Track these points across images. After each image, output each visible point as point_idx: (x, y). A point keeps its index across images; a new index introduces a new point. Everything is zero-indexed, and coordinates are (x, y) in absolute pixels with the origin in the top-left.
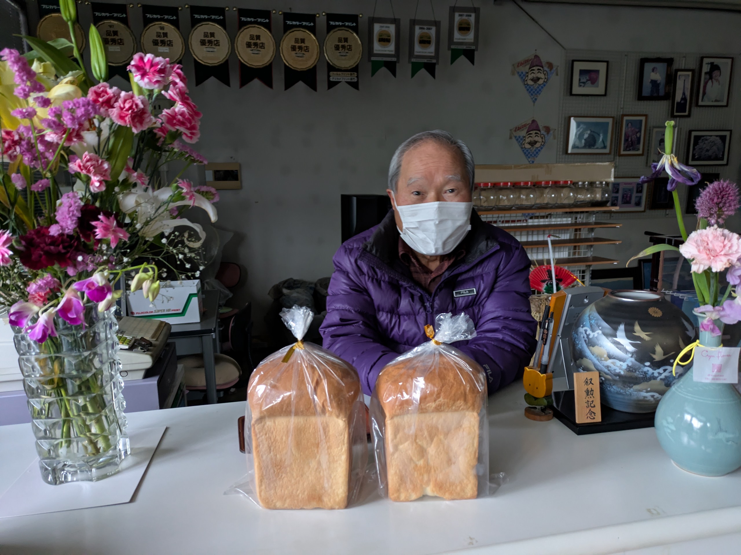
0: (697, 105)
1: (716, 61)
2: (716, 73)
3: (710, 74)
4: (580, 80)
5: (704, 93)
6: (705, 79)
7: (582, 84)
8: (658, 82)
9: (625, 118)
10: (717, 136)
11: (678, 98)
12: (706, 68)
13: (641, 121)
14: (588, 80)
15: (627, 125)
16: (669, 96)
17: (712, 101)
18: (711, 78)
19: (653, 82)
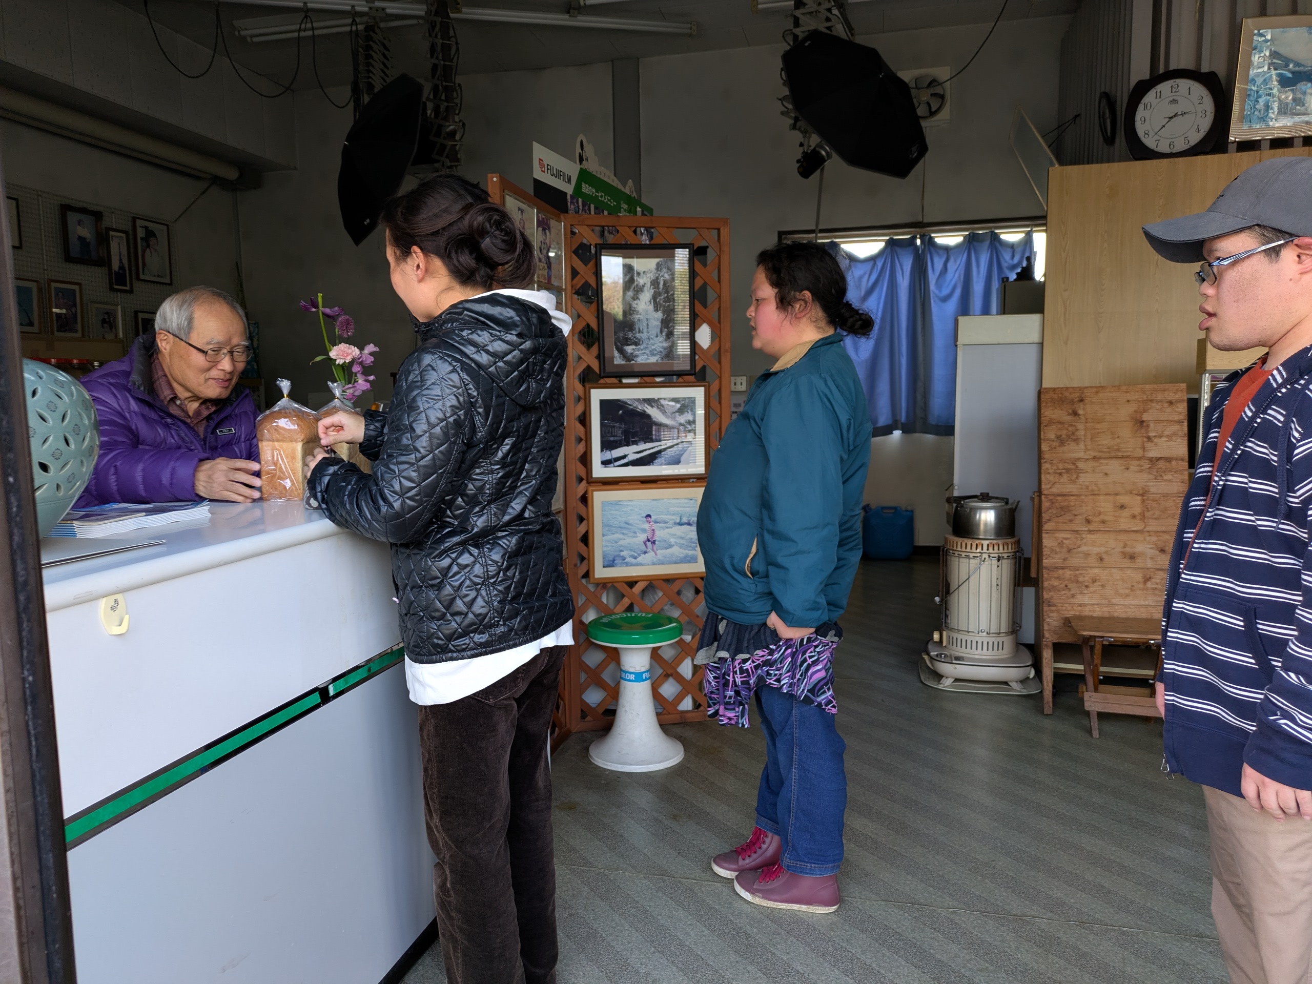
0: (138, 279)
1: (151, 226)
2: (152, 241)
3: (146, 239)
5: (144, 264)
6: (142, 246)
8: (88, 240)
9: (54, 285)
11: (115, 266)
12: (141, 233)
13: (74, 291)
15: (57, 295)
16: (103, 262)
17: (155, 276)
18: (148, 246)
19: (81, 239)
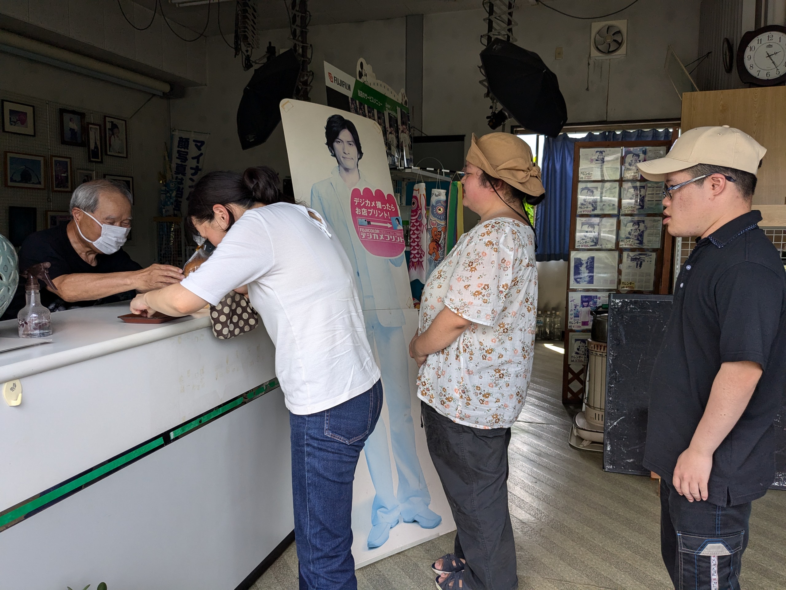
0: (106, 154)
1: (115, 121)
2: (116, 130)
3: (111, 130)
4: (10, 118)
5: (110, 145)
6: (109, 134)
7: (12, 122)
8: (76, 131)
9: (54, 159)
10: (124, 181)
11: (92, 146)
12: (109, 126)
13: (67, 162)
14: (17, 120)
15: (56, 165)
16: (85, 144)
17: (117, 153)
18: (113, 134)
19: (72, 130)
